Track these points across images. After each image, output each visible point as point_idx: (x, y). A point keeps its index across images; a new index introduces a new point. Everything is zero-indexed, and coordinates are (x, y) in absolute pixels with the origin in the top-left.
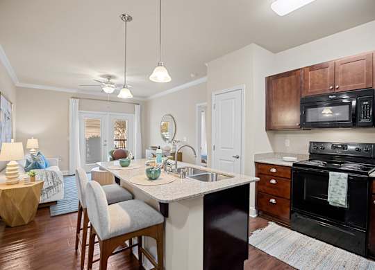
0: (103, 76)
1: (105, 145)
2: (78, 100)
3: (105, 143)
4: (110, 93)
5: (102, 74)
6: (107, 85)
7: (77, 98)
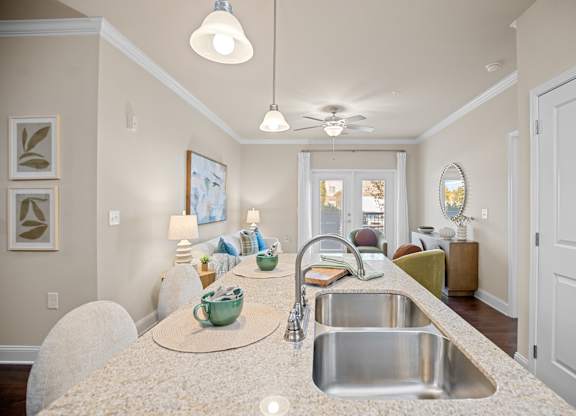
0: (325, 109)
1: (349, 221)
2: (309, 154)
3: (348, 218)
4: (336, 135)
5: (323, 105)
6: (328, 123)
7: (308, 151)
